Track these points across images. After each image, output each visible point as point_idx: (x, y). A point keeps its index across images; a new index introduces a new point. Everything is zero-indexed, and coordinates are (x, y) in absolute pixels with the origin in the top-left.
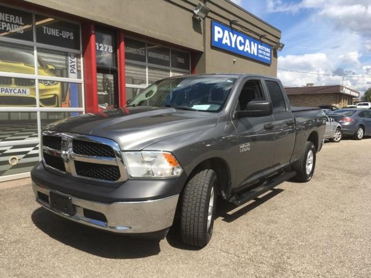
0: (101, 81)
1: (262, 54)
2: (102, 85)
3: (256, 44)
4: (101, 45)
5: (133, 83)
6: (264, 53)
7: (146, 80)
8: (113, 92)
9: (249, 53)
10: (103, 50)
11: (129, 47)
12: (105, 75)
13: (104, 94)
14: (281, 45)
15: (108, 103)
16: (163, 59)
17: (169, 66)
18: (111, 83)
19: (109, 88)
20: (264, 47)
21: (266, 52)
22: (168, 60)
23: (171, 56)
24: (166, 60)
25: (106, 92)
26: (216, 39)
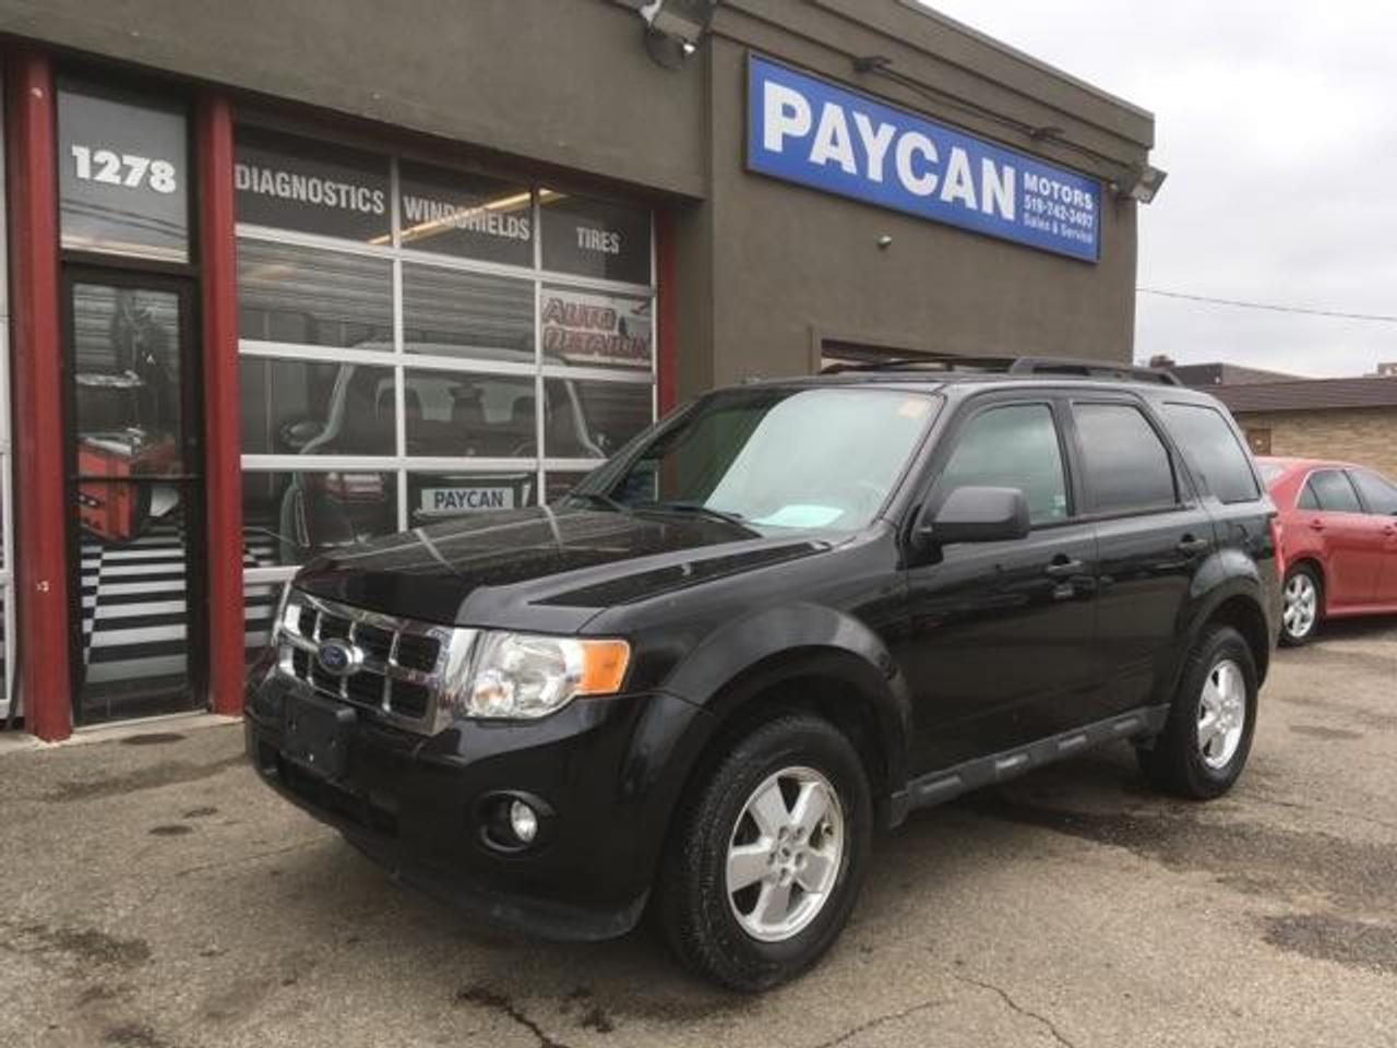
0: (105, 324)
1: (1044, 216)
2: (106, 342)
3: (1009, 172)
4: (101, 157)
5: (312, 339)
6: (1058, 212)
7: (391, 329)
8: (174, 378)
9: (970, 210)
10: (117, 180)
11: (290, 173)
12: (127, 295)
13: (120, 383)
14: (1148, 178)
15: (142, 428)
16: (493, 232)
17: (529, 264)
18: (165, 336)
19: (150, 359)
20: (1056, 186)
21: (1069, 206)
22: (525, 237)
23: (543, 219)
24: (512, 234)
25: (129, 373)
26: (773, 142)
